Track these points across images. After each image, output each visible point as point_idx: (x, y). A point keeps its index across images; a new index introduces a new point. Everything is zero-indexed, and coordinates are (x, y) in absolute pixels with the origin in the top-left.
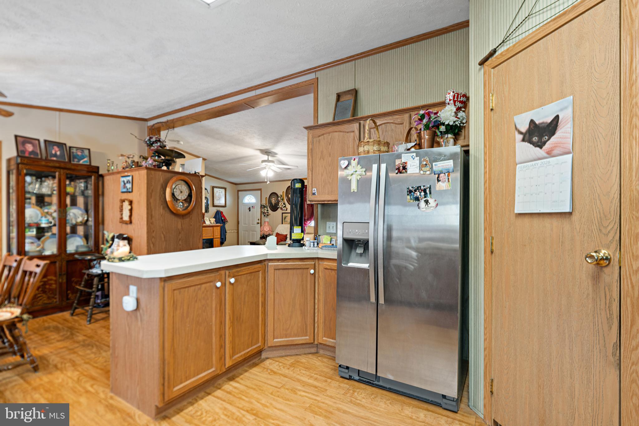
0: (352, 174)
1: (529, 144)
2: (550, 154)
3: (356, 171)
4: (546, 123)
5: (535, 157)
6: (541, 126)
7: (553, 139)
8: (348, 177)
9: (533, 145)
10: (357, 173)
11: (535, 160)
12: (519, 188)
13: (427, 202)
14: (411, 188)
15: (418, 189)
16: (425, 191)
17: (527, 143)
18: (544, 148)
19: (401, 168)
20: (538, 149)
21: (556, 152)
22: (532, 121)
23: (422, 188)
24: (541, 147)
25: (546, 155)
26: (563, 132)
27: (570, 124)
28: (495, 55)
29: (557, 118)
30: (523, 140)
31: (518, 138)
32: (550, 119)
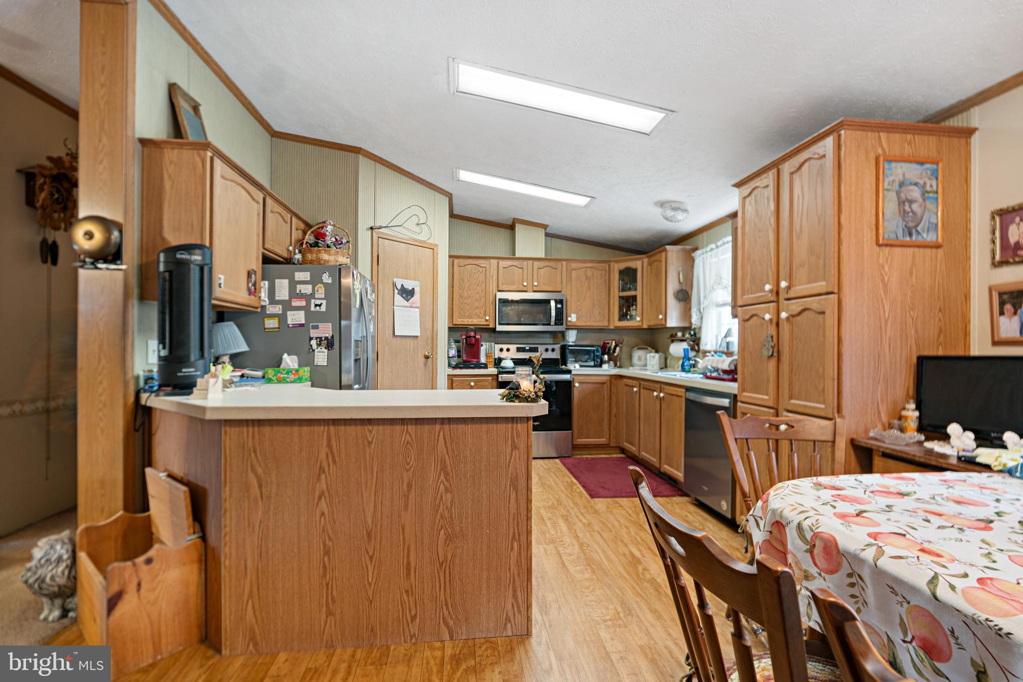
0: (358, 288)
2: (412, 305)
5: (405, 305)
6: (407, 289)
9: (404, 299)
17: (400, 296)
21: (414, 305)
22: (402, 285)
24: (408, 301)
25: (410, 305)
26: (417, 297)
27: (419, 295)
28: (381, 230)
29: (414, 288)
30: (398, 294)
31: (396, 291)
32: (410, 288)
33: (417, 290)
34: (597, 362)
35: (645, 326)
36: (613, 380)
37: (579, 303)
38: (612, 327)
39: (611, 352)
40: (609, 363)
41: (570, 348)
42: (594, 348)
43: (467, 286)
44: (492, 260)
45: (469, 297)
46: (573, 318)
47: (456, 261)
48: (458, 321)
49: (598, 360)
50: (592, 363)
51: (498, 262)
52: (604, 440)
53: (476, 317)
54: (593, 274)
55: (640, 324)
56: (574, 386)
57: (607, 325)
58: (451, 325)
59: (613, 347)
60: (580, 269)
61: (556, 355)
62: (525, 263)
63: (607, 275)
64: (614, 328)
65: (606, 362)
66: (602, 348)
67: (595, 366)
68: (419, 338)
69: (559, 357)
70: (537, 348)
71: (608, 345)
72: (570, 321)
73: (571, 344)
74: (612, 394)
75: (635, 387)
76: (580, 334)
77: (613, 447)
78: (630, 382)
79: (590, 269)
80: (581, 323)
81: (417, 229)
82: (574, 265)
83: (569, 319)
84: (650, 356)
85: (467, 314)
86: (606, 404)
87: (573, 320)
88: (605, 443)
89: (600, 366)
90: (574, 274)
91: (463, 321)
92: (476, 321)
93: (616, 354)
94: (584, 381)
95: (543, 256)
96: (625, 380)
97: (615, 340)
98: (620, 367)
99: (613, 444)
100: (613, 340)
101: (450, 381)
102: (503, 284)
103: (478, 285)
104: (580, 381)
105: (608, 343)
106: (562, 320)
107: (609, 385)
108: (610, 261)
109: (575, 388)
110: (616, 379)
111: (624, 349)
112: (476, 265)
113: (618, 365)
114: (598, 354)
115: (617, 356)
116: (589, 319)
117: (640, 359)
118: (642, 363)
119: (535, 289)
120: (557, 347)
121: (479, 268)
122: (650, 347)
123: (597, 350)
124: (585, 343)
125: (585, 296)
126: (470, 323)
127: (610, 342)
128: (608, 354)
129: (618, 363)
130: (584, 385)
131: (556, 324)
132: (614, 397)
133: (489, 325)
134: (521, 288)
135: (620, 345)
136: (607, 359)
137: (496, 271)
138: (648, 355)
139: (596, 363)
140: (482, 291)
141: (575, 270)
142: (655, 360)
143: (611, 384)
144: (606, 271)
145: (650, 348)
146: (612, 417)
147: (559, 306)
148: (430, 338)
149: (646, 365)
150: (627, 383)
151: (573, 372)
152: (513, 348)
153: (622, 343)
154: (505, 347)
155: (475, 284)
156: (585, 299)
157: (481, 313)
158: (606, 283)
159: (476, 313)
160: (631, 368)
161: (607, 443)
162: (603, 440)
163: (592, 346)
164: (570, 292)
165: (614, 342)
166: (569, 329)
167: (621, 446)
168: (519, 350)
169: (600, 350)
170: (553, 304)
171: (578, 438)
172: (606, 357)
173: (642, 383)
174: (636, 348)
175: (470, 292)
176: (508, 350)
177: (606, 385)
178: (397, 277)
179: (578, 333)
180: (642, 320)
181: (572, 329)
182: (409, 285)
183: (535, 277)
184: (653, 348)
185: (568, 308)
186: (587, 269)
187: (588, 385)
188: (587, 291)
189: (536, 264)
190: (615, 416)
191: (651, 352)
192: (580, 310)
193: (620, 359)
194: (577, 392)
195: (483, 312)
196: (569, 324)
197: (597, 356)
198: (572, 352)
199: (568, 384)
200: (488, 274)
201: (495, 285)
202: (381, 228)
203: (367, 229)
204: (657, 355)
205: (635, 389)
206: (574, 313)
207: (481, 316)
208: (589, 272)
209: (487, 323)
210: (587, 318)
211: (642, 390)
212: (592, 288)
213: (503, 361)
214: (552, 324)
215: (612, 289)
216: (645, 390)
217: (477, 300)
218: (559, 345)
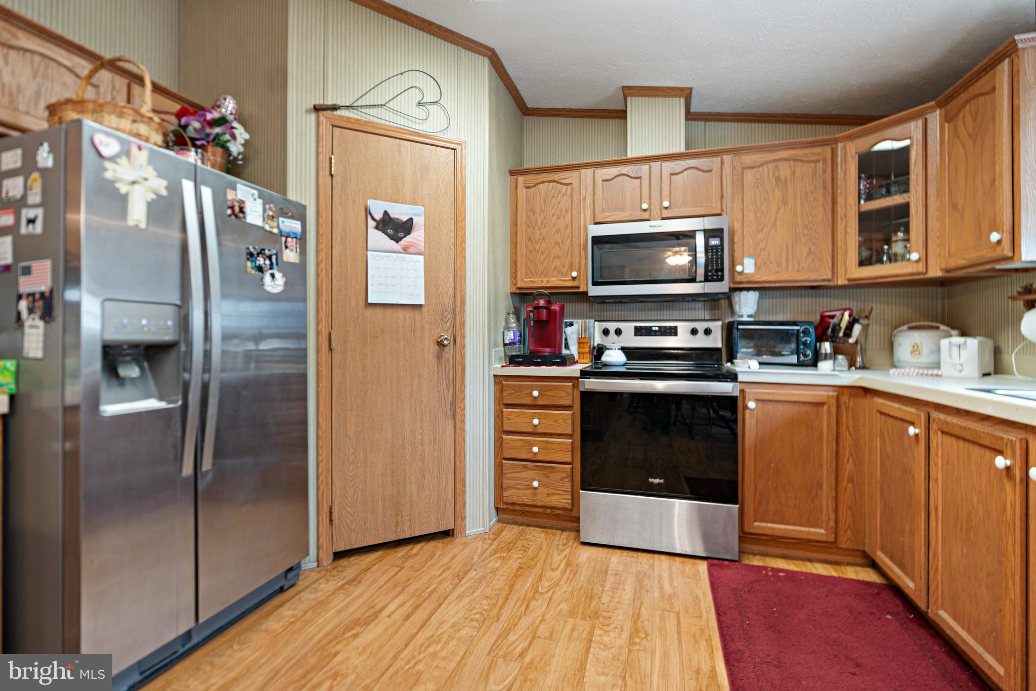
0: (134, 182)
1: (383, 235)
2: (405, 250)
3: (146, 179)
4: (401, 220)
5: (390, 249)
6: (396, 221)
7: (408, 238)
8: (118, 185)
9: (389, 237)
10: (147, 183)
11: (389, 252)
12: (372, 276)
13: (273, 276)
14: (252, 249)
15: (261, 253)
16: (270, 257)
17: (380, 232)
18: (400, 243)
19: (237, 209)
20: (393, 242)
21: (411, 250)
22: (386, 213)
23: (267, 252)
24: (397, 242)
25: (401, 250)
26: (417, 236)
27: (423, 231)
28: (339, 112)
29: (411, 220)
30: (377, 228)
31: (372, 224)
32: (404, 219)
33: (419, 221)
34: (805, 356)
35: (935, 272)
36: (845, 399)
37: (761, 236)
38: (841, 281)
39: (841, 334)
40: (835, 359)
41: (740, 327)
42: (798, 328)
43: (539, 221)
44: (583, 171)
45: (544, 239)
46: (748, 267)
47: (521, 179)
48: (525, 282)
49: (809, 352)
50: (794, 359)
51: (594, 172)
52: (822, 531)
53: (555, 273)
54: (793, 173)
55: (920, 268)
56: (745, 407)
57: (830, 277)
58: (514, 290)
59: (844, 325)
60: (761, 165)
61: (716, 341)
62: (645, 167)
63: (829, 170)
64: (846, 283)
65: (826, 357)
66: (816, 329)
67: (800, 364)
68: (424, 309)
69: (720, 345)
70: (676, 328)
71: (835, 320)
72: (741, 273)
73: (745, 319)
74: (843, 428)
75: (913, 424)
76: (767, 302)
77: (844, 549)
78: (895, 408)
79: (786, 163)
80: (768, 276)
81: (420, 113)
82: (748, 159)
83: (739, 268)
84: (950, 343)
85: (541, 268)
86: (827, 452)
87: (746, 271)
88: (824, 539)
89: (814, 364)
90: (749, 176)
91: (533, 282)
92: (555, 281)
93: (851, 340)
94: (770, 397)
95: (682, 149)
96: (880, 401)
97: (849, 309)
98: (863, 367)
99: (844, 543)
100: (845, 310)
101: (499, 387)
102: (603, 211)
103: (559, 218)
104: (760, 397)
105: (833, 317)
106: (722, 270)
107: (834, 409)
108: (836, 141)
109: (747, 412)
110: (850, 395)
111: (874, 329)
112: (554, 181)
113: (858, 365)
114: (809, 340)
115: (856, 343)
116: (784, 267)
117: (916, 350)
118: (924, 359)
119: (666, 214)
120: (716, 326)
121: (559, 186)
122: (948, 325)
123: (806, 333)
124: (780, 318)
125: (776, 220)
126: (544, 285)
127: (838, 314)
128: (833, 339)
129: (859, 359)
130: (770, 407)
131: (707, 279)
132: (846, 437)
133: (578, 287)
134: (638, 214)
135: (862, 321)
136: (829, 351)
137: (590, 190)
138: (945, 343)
139: (802, 358)
140: (567, 227)
141: (752, 168)
142: (964, 353)
143: (838, 407)
144: (825, 163)
145: (942, 327)
146: (844, 482)
147: (714, 242)
148: (450, 310)
149: (938, 366)
150: (886, 411)
151: (741, 378)
152: (628, 328)
153: (867, 317)
154: (612, 326)
155: (554, 215)
156: (774, 225)
157: (564, 267)
158: (825, 187)
159: (556, 267)
160: (892, 371)
161: (831, 538)
162: (819, 532)
163: (795, 323)
164: (739, 215)
165: (847, 314)
166: (741, 289)
167: (867, 550)
168: (639, 331)
169: (812, 330)
170: (700, 240)
171: (755, 521)
172: (827, 347)
173: (935, 415)
174: (905, 327)
175: (544, 231)
176: (618, 332)
177: (826, 407)
178: (376, 198)
179: (760, 297)
180: (925, 259)
181: (748, 289)
182: (400, 212)
183: (666, 192)
184: (953, 328)
185: (737, 247)
186: (779, 163)
187: (780, 407)
188: (779, 209)
189: (668, 166)
190: (851, 480)
191: (950, 336)
192: (764, 250)
193: (863, 352)
194: (753, 422)
195: (567, 264)
196: (738, 278)
197: (805, 344)
198: (749, 335)
199: (730, 403)
200: (576, 196)
201: (589, 214)
202: (335, 108)
203: (308, 111)
204: (972, 343)
205: (912, 431)
206: (750, 256)
207: (565, 271)
208: (784, 170)
209: (575, 284)
210: (779, 265)
211: (937, 439)
212: (790, 203)
213: (607, 352)
214: (698, 280)
215: (840, 200)
216: (947, 439)
217: (556, 243)
218: (720, 323)
